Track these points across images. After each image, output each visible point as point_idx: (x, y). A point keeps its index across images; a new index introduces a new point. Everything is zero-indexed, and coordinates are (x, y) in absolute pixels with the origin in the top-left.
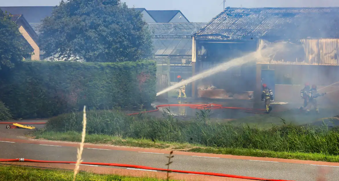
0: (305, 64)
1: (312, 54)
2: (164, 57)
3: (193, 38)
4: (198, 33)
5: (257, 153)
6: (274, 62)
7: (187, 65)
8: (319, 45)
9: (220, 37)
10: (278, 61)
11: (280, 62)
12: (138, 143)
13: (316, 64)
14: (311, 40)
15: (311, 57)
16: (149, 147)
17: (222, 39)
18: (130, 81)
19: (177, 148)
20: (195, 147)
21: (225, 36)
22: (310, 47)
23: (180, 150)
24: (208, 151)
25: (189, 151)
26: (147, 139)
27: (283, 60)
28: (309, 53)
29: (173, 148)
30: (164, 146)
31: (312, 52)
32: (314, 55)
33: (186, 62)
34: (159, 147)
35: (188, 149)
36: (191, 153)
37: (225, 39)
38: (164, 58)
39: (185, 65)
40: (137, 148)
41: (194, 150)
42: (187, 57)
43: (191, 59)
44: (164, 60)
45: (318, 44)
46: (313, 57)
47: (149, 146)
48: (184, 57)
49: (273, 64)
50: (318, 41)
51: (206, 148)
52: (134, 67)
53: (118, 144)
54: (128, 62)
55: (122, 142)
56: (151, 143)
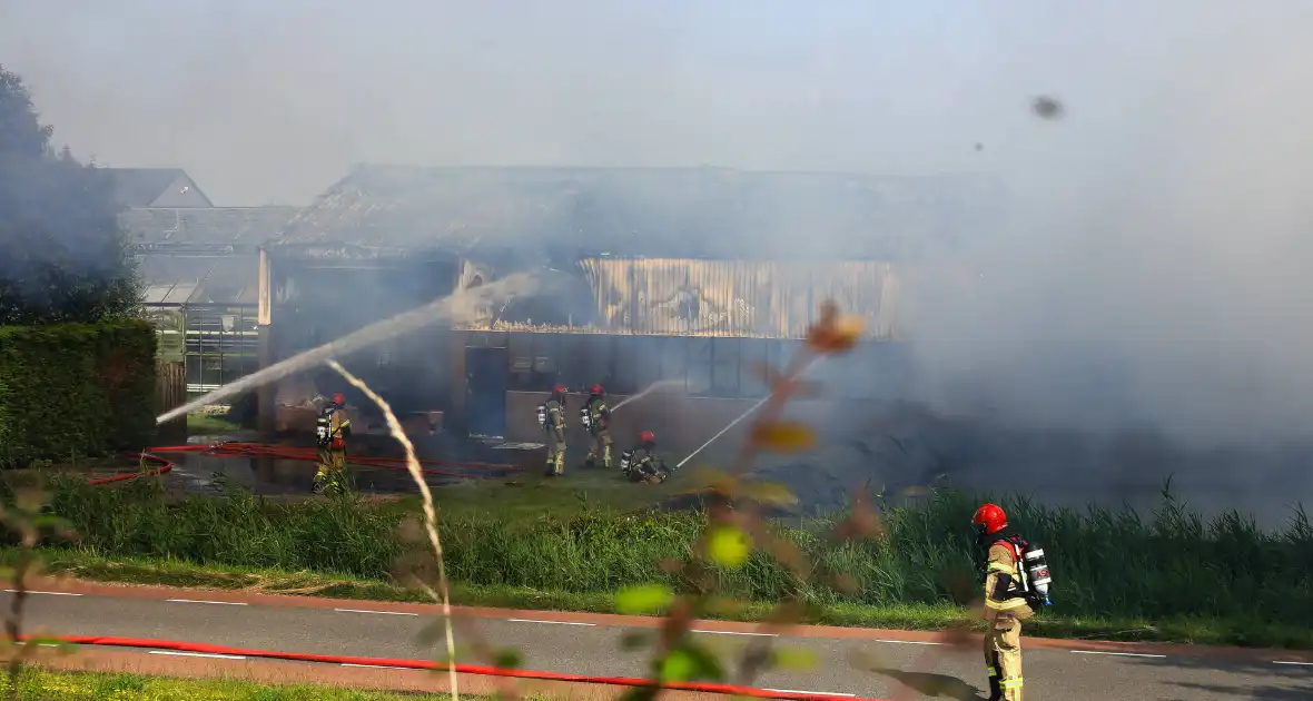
0: (595, 332)
1: (614, 303)
2: (166, 308)
3: (262, 254)
4: (277, 240)
5: (525, 598)
6: (503, 326)
7: (238, 333)
8: (636, 276)
9: (343, 250)
10: (516, 323)
11: (522, 327)
12: (158, 573)
13: (625, 333)
14: (611, 262)
15: (611, 311)
16: (196, 585)
17: (348, 257)
18: (79, 384)
19: (281, 587)
20: (334, 583)
21: (358, 247)
22: (610, 281)
23: (289, 590)
24: (374, 595)
25: (316, 594)
26: (184, 560)
27: (529, 320)
28: (606, 299)
29: (268, 588)
30: (239, 580)
31: (614, 297)
32: (620, 307)
33: (235, 323)
34: (225, 583)
35: (313, 589)
36: (324, 600)
37: (360, 257)
38: (167, 313)
39: (232, 333)
40: (158, 587)
41: (332, 592)
42: (238, 310)
43: (257, 315)
44: (167, 318)
45: (631, 273)
46: (617, 312)
47: (190, 580)
48: (229, 309)
49: (501, 330)
50: (633, 264)
51: (369, 584)
52: (90, 339)
53: (95, 577)
54: (75, 323)
55: (110, 571)
56: (196, 570)
